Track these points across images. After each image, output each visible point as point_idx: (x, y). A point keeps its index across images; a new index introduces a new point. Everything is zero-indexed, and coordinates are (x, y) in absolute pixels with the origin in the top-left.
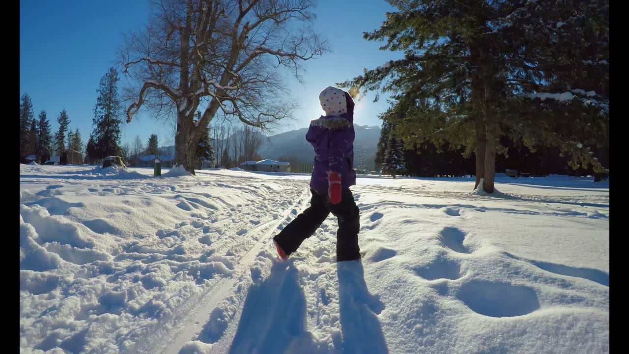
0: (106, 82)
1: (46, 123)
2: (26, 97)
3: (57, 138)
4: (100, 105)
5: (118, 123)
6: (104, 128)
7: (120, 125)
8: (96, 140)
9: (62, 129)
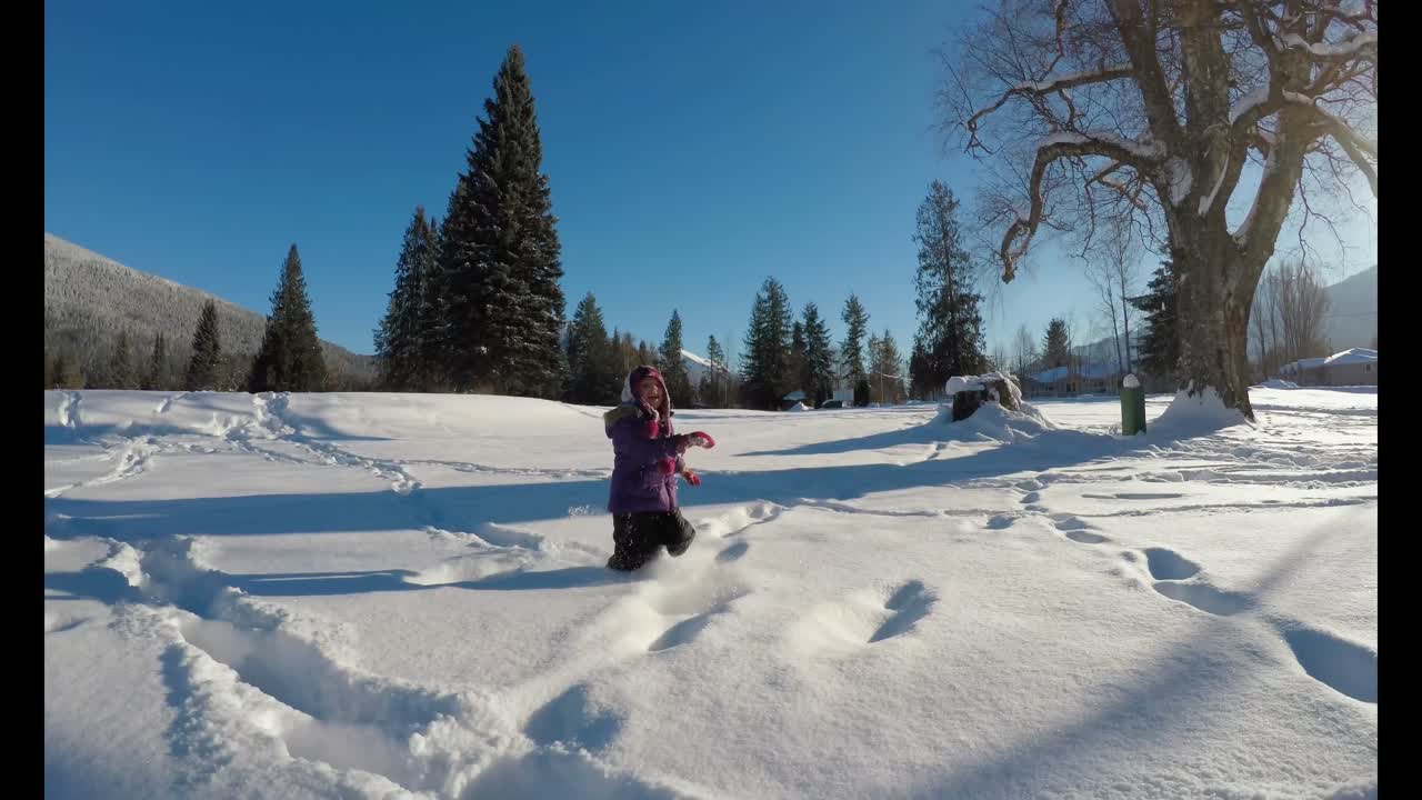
0: (931, 215)
1: (819, 326)
2: (771, 283)
3: (846, 352)
4: (925, 268)
5: (975, 302)
6: (945, 315)
7: (979, 304)
8: (930, 347)
9: (855, 333)
